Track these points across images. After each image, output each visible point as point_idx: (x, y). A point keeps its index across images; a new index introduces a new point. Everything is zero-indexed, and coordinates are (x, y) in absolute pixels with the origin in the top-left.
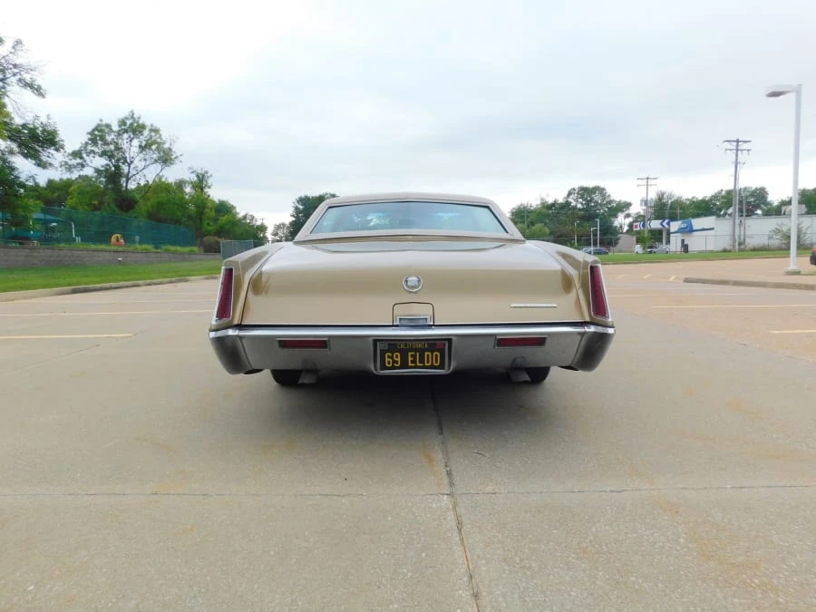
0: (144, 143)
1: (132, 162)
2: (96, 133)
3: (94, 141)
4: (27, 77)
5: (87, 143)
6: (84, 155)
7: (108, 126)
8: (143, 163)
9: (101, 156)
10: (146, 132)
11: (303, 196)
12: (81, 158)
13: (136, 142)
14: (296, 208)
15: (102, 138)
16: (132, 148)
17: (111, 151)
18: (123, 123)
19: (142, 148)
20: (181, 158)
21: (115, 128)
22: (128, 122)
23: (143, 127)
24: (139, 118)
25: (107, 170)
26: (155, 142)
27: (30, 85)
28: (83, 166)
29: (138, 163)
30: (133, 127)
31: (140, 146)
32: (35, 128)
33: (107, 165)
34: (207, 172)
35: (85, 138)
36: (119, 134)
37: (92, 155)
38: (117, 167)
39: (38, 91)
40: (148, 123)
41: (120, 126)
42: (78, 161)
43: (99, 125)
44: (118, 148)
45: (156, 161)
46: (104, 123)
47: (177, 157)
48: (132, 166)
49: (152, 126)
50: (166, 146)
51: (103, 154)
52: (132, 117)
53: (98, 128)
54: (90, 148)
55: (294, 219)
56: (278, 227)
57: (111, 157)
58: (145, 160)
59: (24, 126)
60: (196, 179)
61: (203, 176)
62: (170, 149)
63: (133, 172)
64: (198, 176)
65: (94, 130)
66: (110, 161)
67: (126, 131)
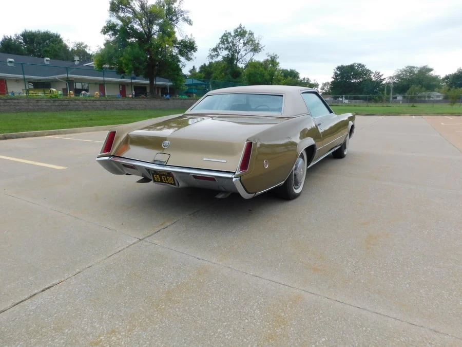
0: (245, 42)
1: (239, 52)
2: (224, 38)
3: (222, 42)
4: (186, 16)
5: (219, 44)
6: (218, 50)
7: (230, 33)
8: (245, 52)
9: (225, 50)
10: (247, 35)
11: (340, 66)
12: (217, 51)
13: (242, 41)
14: (336, 73)
15: (227, 40)
16: (240, 44)
17: (231, 46)
18: (236, 31)
19: (245, 44)
20: (264, 48)
21: (233, 34)
22: (239, 30)
23: (245, 32)
24: (244, 27)
25: (228, 57)
26: (251, 40)
27: (186, 20)
28: (218, 55)
29: (242, 52)
30: (241, 33)
31: (244, 43)
32: (186, 42)
33: (228, 54)
34: (276, 55)
35: (219, 41)
36: (234, 37)
37: (222, 50)
38: (233, 55)
39: (190, 22)
40: (248, 31)
41: (235, 33)
42: (216, 53)
43: (225, 34)
44: (234, 45)
45: (251, 51)
46: (227, 32)
47: (262, 48)
48: (239, 54)
49: (250, 31)
50: (256, 42)
51: (226, 49)
52: (240, 27)
53: (225, 35)
54: (221, 46)
55: (334, 80)
56: (325, 85)
57: (230, 50)
58: (246, 50)
59: (182, 41)
60: (270, 59)
61: (274, 57)
62: (258, 44)
63: (239, 57)
64: (271, 58)
65: (223, 37)
66: (229, 52)
67: (237, 35)
